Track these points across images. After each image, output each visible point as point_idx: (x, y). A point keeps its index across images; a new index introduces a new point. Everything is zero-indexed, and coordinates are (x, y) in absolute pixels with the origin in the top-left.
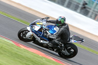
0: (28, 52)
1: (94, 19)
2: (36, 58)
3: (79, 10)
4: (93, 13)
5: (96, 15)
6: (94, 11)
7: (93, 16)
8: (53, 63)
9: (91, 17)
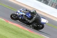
0: (13, 25)
1: (52, 6)
2: (18, 29)
3: (42, 1)
4: (50, 3)
5: (53, 4)
6: (51, 2)
7: (51, 4)
8: (28, 32)
9: (49, 5)
